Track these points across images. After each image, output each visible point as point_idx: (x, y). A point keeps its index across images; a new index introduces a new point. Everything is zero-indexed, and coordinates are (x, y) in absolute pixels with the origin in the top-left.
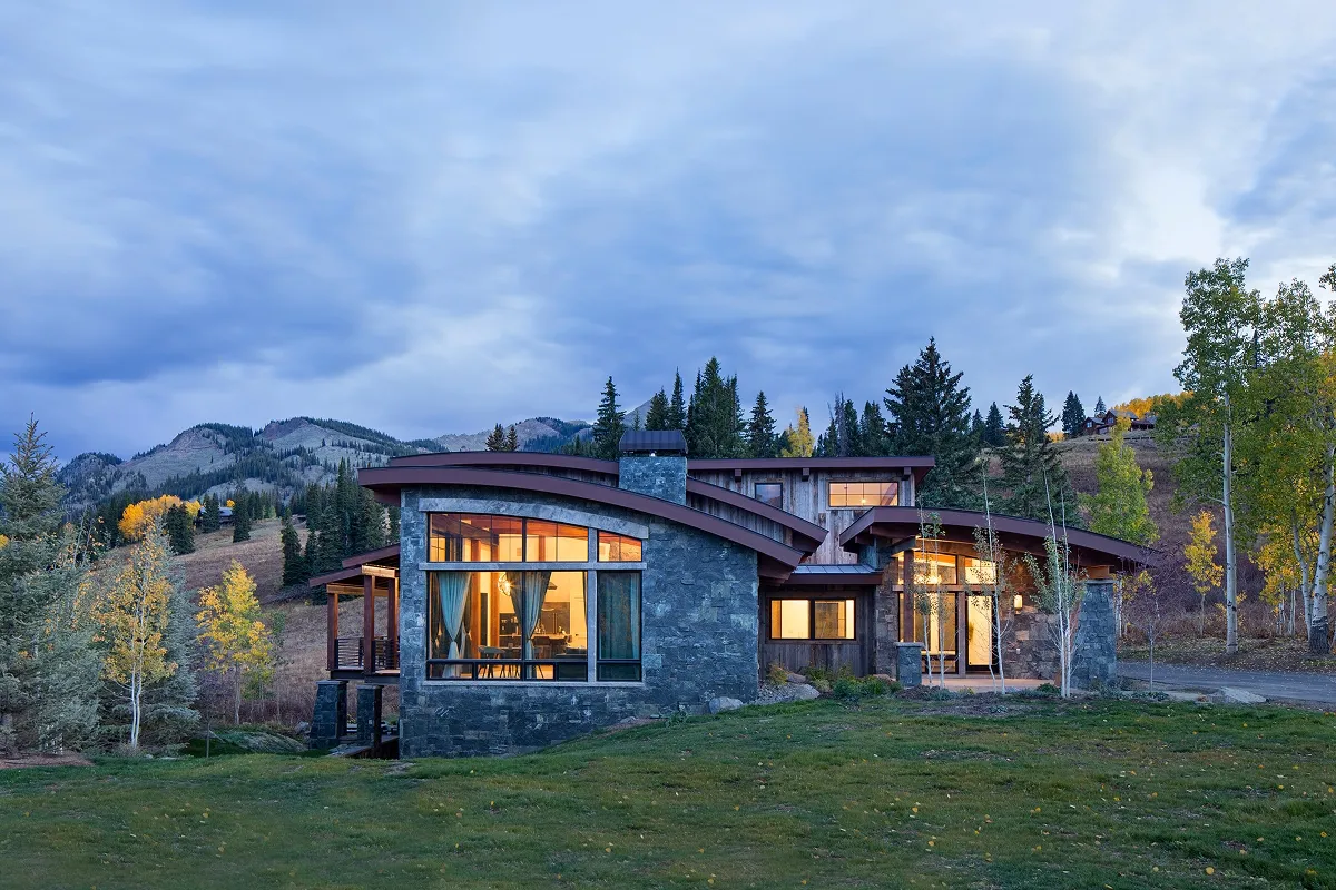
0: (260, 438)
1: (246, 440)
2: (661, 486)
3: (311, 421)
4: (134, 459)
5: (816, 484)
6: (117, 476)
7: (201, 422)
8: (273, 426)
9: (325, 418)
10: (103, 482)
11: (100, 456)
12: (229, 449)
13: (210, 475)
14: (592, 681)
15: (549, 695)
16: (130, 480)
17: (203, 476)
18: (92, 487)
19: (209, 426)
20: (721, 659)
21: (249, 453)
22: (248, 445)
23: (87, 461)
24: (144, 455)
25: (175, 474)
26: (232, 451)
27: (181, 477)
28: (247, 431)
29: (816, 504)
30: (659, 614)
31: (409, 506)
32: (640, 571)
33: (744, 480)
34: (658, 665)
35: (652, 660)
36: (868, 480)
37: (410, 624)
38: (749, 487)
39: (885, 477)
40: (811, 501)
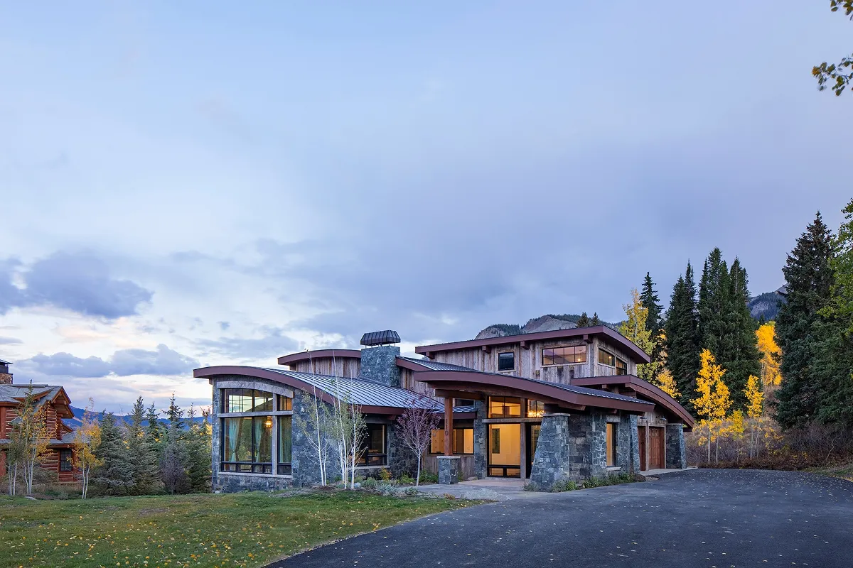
0: (524, 330)
1: (516, 332)
2: (379, 364)
3: (553, 317)
5: (534, 351)
7: (491, 325)
9: (562, 314)
14: (274, 474)
15: (260, 481)
19: (495, 326)
28: (517, 327)
29: (534, 364)
30: (298, 439)
31: (215, 385)
32: (291, 415)
33: (493, 352)
34: (297, 467)
35: (295, 464)
36: (566, 345)
37: (215, 444)
38: (495, 355)
39: (576, 342)
40: (531, 363)
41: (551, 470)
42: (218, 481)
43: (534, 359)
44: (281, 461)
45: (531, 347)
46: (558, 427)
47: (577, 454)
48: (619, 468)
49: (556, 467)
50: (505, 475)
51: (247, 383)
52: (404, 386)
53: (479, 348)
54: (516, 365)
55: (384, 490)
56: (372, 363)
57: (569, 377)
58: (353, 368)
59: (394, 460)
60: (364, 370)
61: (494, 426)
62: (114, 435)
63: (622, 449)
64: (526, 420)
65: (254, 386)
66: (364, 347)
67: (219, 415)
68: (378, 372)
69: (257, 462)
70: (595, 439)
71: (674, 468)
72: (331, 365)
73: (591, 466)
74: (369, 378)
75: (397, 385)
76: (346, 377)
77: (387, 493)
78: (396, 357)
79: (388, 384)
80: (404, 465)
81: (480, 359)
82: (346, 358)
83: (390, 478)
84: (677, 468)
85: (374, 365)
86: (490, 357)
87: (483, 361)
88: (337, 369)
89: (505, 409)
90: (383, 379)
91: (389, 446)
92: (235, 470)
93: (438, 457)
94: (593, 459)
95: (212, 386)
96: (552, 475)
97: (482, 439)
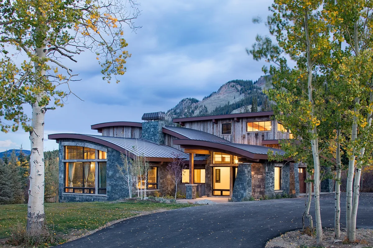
0: (256, 85)
1: (250, 87)
2: (153, 131)
4: (203, 99)
6: (196, 108)
7: (230, 80)
8: (262, 79)
10: (190, 111)
11: (190, 99)
12: (242, 92)
13: (233, 104)
14: (96, 194)
15: (88, 198)
16: (201, 109)
17: (231, 105)
18: (186, 113)
19: (233, 81)
20: (124, 188)
21: (250, 93)
22: (250, 89)
23: (185, 102)
24: (207, 98)
25: (219, 105)
26: (243, 92)
27: (221, 106)
28: (250, 83)
29: (242, 131)
30: (110, 175)
31: (60, 144)
32: (106, 162)
33: (219, 123)
34: (110, 190)
35: (109, 188)
36: (260, 120)
37: (61, 177)
38: (220, 125)
39: (265, 119)
40: (240, 130)
41: (242, 191)
42: (63, 198)
43: (242, 128)
44: (100, 187)
45: (240, 121)
46: (245, 170)
47: (258, 184)
48: (282, 191)
49: (245, 190)
50: (222, 195)
51: (80, 143)
52: (167, 144)
53: (211, 120)
54: (232, 131)
55: (160, 200)
56: (149, 131)
57: (261, 139)
58: (137, 133)
59: (162, 186)
60: (144, 135)
61: (216, 168)
62: (3, 172)
63: (284, 181)
64: (233, 165)
65: (84, 145)
66: (144, 121)
67: (63, 161)
68: (152, 136)
69: (86, 187)
70: (267, 176)
71: (325, 192)
72: (123, 130)
73: (265, 190)
74: (147, 139)
75: (163, 143)
76: (132, 138)
77: (162, 201)
78: (162, 128)
79: (158, 143)
80: (167, 189)
81: (211, 127)
82: (133, 127)
83: (160, 196)
84: (327, 192)
85: (150, 132)
86: (217, 126)
87: (213, 128)
88: (128, 133)
89: (223, 158)
90: (155, 140)
91: (159, 178)
92: (72, 192)
93: (186, 185)
94: (266, 186)
95: (58, 144)
96: (242, 194)
97: (209, 175)
